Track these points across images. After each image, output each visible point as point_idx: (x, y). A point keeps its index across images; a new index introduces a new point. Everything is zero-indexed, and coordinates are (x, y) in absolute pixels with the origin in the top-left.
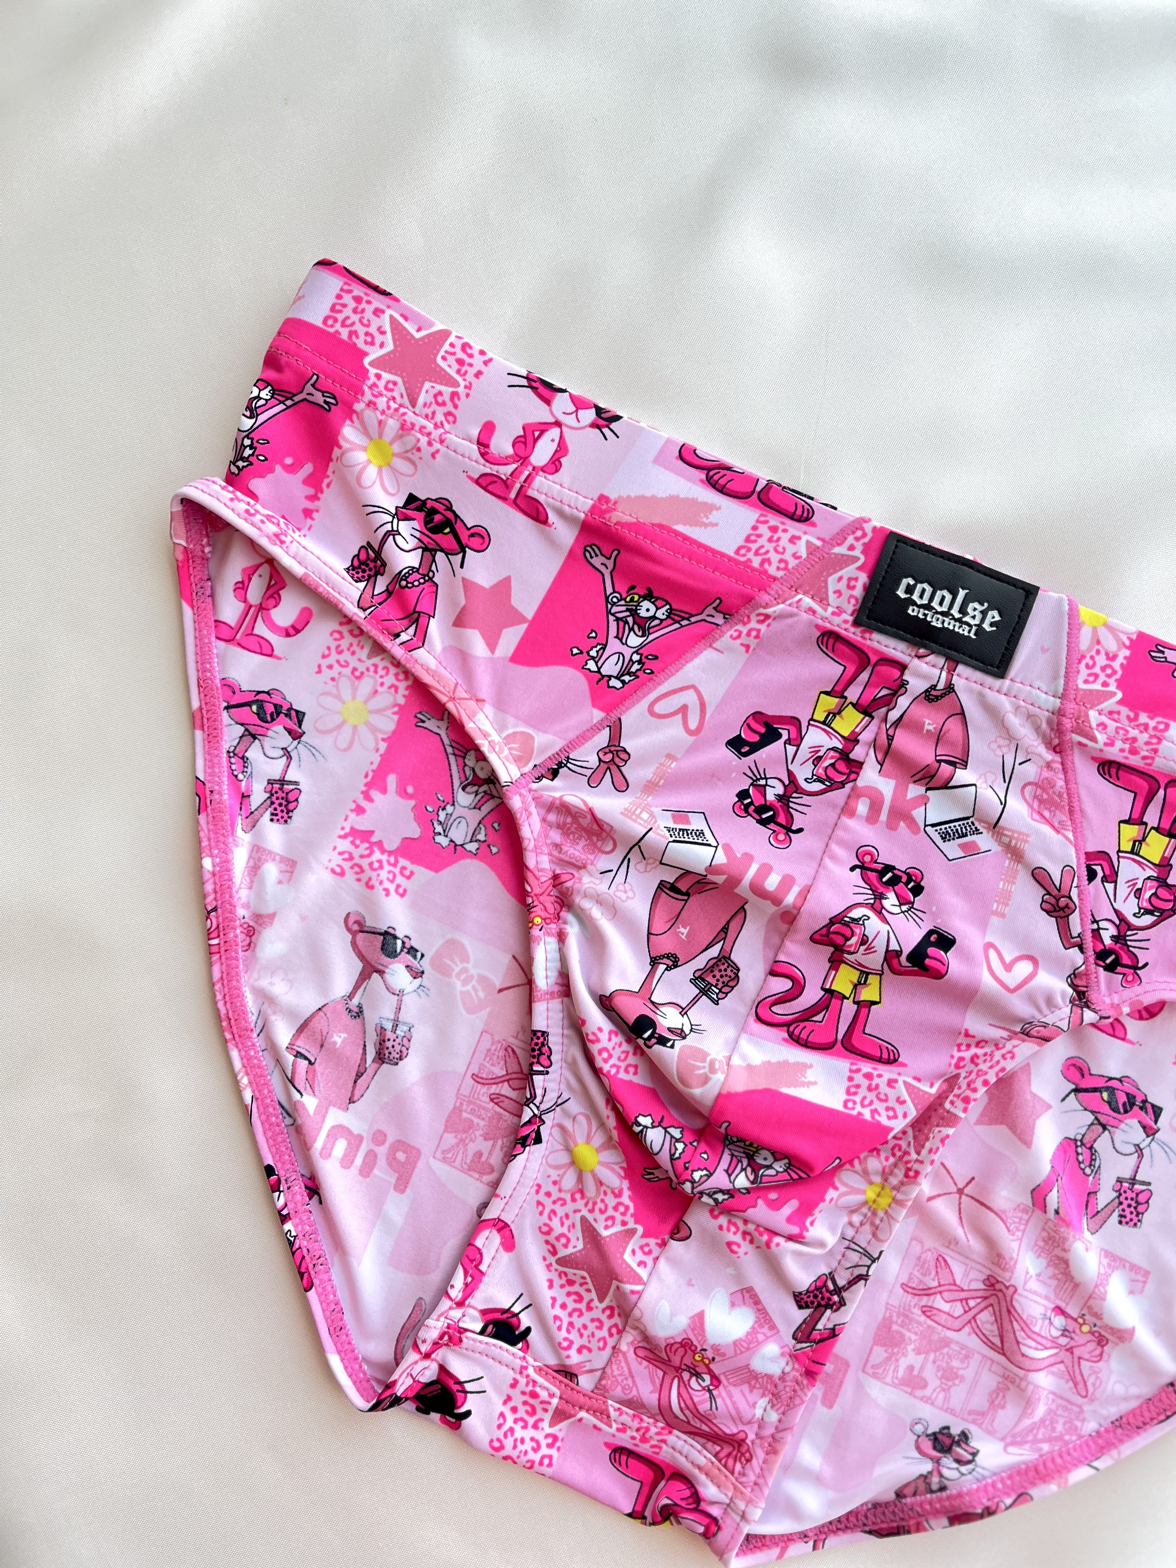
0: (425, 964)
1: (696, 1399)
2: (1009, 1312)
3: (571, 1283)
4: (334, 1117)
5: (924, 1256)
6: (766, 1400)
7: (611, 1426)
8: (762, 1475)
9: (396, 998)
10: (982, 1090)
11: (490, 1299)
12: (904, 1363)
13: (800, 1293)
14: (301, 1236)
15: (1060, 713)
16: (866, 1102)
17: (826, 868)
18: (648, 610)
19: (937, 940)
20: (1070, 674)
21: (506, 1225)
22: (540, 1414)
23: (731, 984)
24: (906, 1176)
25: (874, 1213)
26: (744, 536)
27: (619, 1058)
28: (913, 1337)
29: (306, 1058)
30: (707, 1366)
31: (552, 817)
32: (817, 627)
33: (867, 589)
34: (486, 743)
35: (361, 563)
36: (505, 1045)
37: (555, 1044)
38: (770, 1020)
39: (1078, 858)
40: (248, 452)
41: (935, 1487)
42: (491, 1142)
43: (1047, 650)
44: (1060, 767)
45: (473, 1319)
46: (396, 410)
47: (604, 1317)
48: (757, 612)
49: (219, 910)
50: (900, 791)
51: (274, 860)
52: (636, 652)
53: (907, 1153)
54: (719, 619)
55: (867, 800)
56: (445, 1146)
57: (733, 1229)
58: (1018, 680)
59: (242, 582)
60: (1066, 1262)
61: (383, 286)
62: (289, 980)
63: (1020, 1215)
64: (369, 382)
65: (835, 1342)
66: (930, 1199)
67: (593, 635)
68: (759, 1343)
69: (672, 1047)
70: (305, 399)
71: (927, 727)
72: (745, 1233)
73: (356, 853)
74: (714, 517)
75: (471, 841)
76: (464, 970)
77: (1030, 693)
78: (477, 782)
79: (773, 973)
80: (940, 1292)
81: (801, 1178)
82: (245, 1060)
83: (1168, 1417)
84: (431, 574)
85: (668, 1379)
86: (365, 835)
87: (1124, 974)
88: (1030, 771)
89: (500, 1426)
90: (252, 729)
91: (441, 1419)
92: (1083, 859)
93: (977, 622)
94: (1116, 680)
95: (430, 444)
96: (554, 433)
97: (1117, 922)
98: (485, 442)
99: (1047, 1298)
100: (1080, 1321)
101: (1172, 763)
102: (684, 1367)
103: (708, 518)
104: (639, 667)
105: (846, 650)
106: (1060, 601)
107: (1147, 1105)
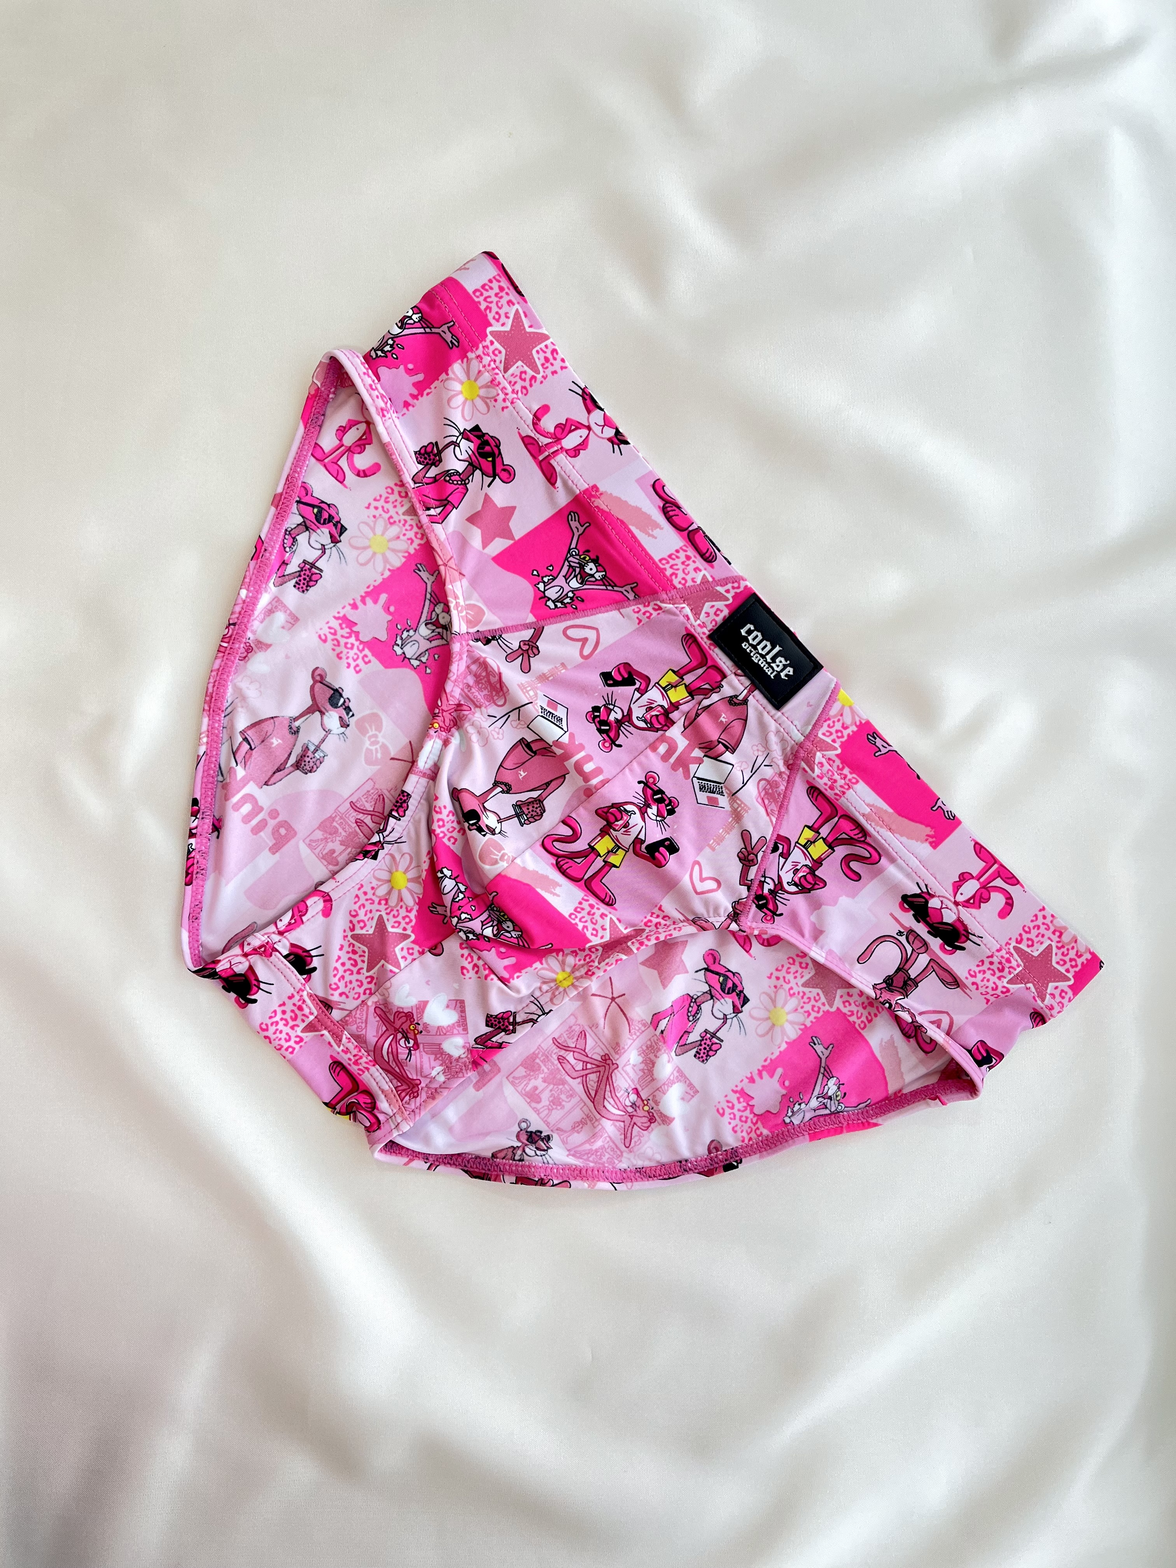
0: (352, 721)
1: (399, 1051)
2: (608, 1078)
3: (354, 952)
4: (251, 788)
5: (574, 1027)
6: (442, 1068)
7: (339, 1047)
8: (419, 1108)
9: (325, 733)
10: (653, 941)
11: (300, 940)
12: (533, 1083)
13: (491, 1016)
14: (197, 850)
15: (801, 745)
16: (583, 920)
17: (624, 774)
19: (669, 845)
20: (817, 725)
21: (331, 900)
22: (298, 1022)
23: (536, 818)
24: (586, 973)
25: (557, 988)
26: (669, 553)
27: (448, 830)
28: (546, 1070)
29: (249, 744)
30: (415, 1035)
31: (474, 668)
32: (686, 628)
33: (726, 621)
34: (454, 602)
35: (426, 452)
36: (380, 792)
37: (412, 805)
38: (549, 849)
39: (772, 835)
40: (388, 348)
41: (517, 1158)
42: (343, 847)
43: (811, 706)
44: (787, 778)
45: (284, 947)
46: (493, 369)
47: (365, 982)
49: (237, 626)
50: (689, 748)
51: (285, 612)
52: (572, 592)
53: (593, 961)
54: (631, 596)
55: (667, 746)
56: (312, 837)
57: (469, 959)
58: (786, 715)
59: (345, 428)
60: (653, 1064)
61: (520, 287)
62: (260, 691)
63: (640, 1026)
64: (485, 344)
65: (499, 1052)
66: (593, 995)
67: (551, 568)
68: (453, 1034)
69: (484, 835)
70: (439, 334)
71: (722, 719)
72: (475, 965)
73: (340, 632)
74: (656, 532)
75: (416, 659)
76: (375, 736)
77: (790, 726)
78: (437, 624)
79: (564, 822)
80: (574, 1052)
81: (524, 946)
82: (210, 727)
83: (670, 1178)
84: (467, 481)
85: (387, 1034)
86: (351, 624)
87: (766, 914)
88: (768, 773)
89: (271, 1017)
90: (308, 523)
91: (236, 999)
92: (774, 838)
93: (779, 669)
94: (841, 742)
95: (504, 400)
96: (584, 432)
97: (777, 883)
98: (539, 417)
99: (632, 1081)
100: (645, 1102)
101: (850, 805)
102: (400, 1030)
103: (652, 531)
104: (570, 601)
105: (696, 650)
106: (831, 681)
107: (742, 995)
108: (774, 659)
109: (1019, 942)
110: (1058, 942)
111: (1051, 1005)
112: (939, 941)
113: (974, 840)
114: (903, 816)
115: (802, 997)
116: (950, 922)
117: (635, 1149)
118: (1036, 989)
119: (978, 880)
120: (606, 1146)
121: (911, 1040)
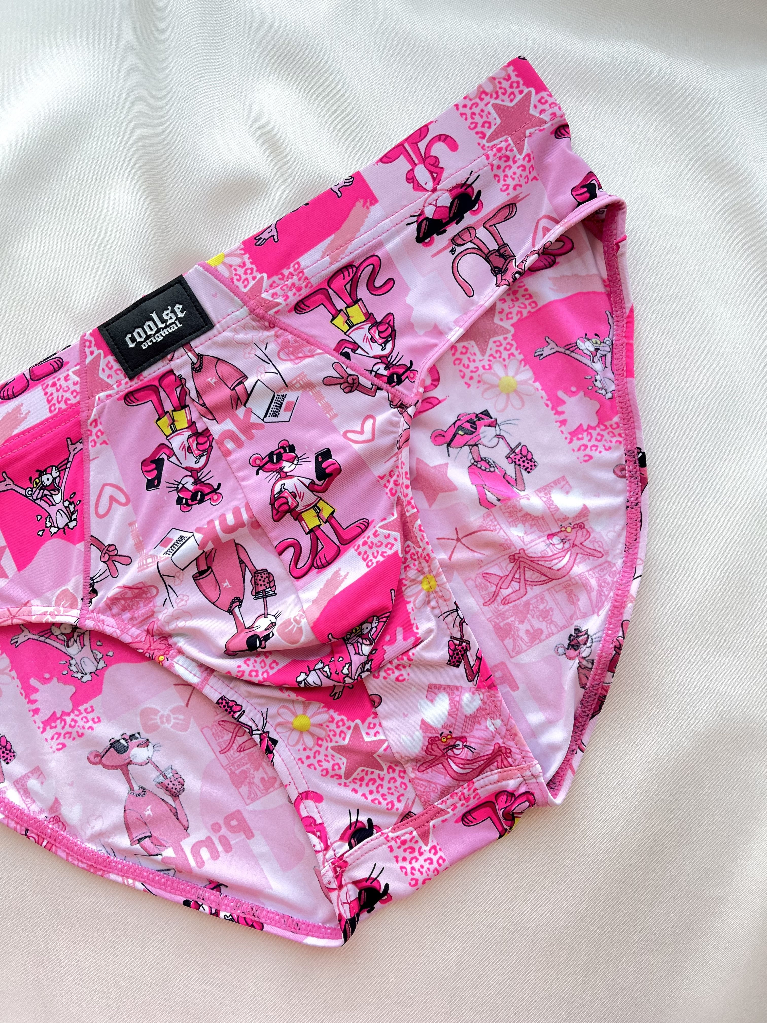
0: (144, 735)
1: (463, 757)
2: (532, 561)
3: (362, 779)
4: (187, 845)
5: (477, 583)
6: (489, 720)
7: (448, 813)
8: (522, 751)
9: (149, 764)
10: (409, 491)
11: (338, 830)
12: (522, 634)
13: (449, 661)
14: (233, 912)
15: (252, 311)
16: (375, 554)
17: (245, 487)
18: (48, 479)
19: (322, 458)
20: (236, 291)
21: (307, 792)
22: (416, 847)
23: (271, 579)
24: (427, 561)
25: (436, 592)
26: (46, 402)
27: (262, 667)
28: (513, 619)
29: (145, 838)
30: (452, 738)
31: (115, 610)
32: (119, 399)
33: (118, 360)
34: (49, 617)
36: (217, 723)
37: (233, 696)
38: (303, 573)
39: (333, 356)
41: (590, 666)
43: (216, 294)
44: (282, 331)
45: (341, 847)
47: (392, 775)
48: (88, 424)
49: (29, 828)
50: (235, 420)
51: (29, 777)
52: (64, 501)
53: (417, 552)
54: (79, 446)
55: (228, 440)
56: (246, 795)
57: (390, 672)
58: (220, 319)
60: (527, 514)
62: (99, 816)
63: (488, 519)
65: (484, 662)
67: (39, 517)
68: (459, 702)
69: (273, 635)
71: (212, 382)
72: (397, 667)
73: (59, 729)
74: (24, 410)
75: (98, 663)
76: (162, 717)
77: (231, 318)
78: (69, 636)
79: (280, 553)
80: (500, 588)
81: (388, 617)
82: (120, 873)
83: (641, 521)
85: (446, 764)
86: (53, 717)
87: (407, 377)
88: (273, 347)
89: (406, 874)
91: (382, 903)
92: (336, 354)
93: (174, 318)
94: (257, 271)
97: (380, 361)
99: (540, 537)
100: (563, 529)
101: (319, 275)
102: (445, 751)
103: (21, 414)
104: (73, 506)
105: (141, 393)
106: (196, 270)
107: (480, 415)
108: (163, 321)
109: (483, 136)
110: (491, 97)
111: (551, 115)
112: (467, 215)
113: (377, 162)
114: (341, 226)
115: (495, 358)
116: (451, 200)
117: (606, 547)
118: (532, 127)
119: (416, 165)
120: (597, 575)
121: (557, 261)
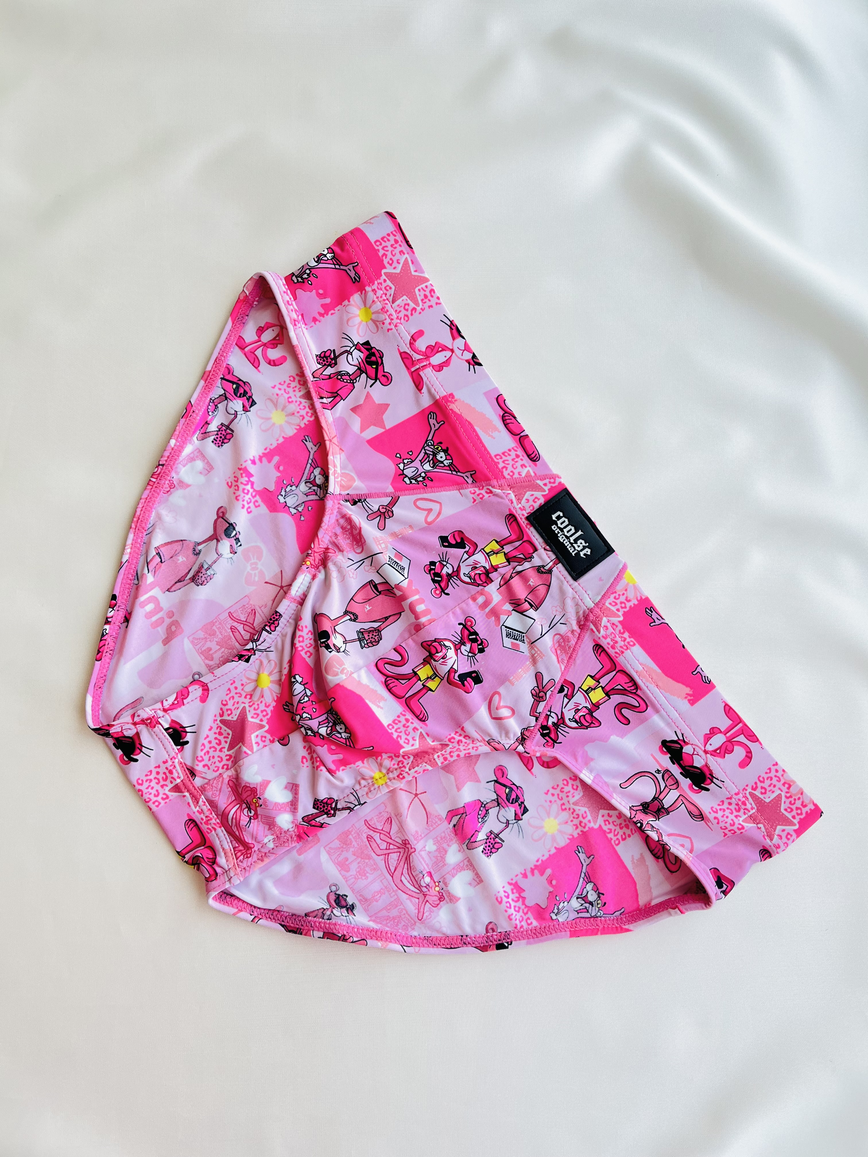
0: (240, 550)
1: (242, 818)
2: (406, 858)
3: (220, 734)
4: (156, 592)
5: (383, 814)
6: (272, 837)
7: (196, 807)
8: (250, 867)
9: (217, 556)
11: (179, 718)
12: (345, 855)
13: (318, 800)
14: (109, 635)
15: (591, 610)
16: (399, 730)
17: (447, 616)
19: (475, 676)
20: (605, 596)
21: (208, 689)
22: (168, 782)
23: (374, 643)
24: (398, 776)
25: (373, 785)
26: (503, 451)
27: (306, 645)
28: (356, 846)
29: (161, 558)
30: (256, 807)
31: (342, 521)
32: (510, 510)
33: (541, 507)
34: (332, 470)
35: (325, 356)
36: (253, 608)
37: (282, 623)
38: (381, 669)
39: (560, 679)
40: (305, 276)
41: (326, 917)
42: (221, 650)
43: (602, 580)
44: (578, 636)
45: (166, 721)
46: (384, 300)
47: (225, 758)
48: (488, 487)
49: (165, 467)
50: (501, 603)
51: (204, 461)
52: (425, 473)
54: (470, 480)
55: (485, 599)
56: (195, 636)
58: (582, 585)
59: (263, 328)
60: (445, 852)
61: (411, 243)
63: (437, 820)
64: (379, 281)
65: (320, 830)
66: (401, 790)
67: (411, 453)
68: (285, 811)
69: (330, 652)
70: (346, 270)
71: (530, 583)
73: (240, 480)
74: (495, 434)
75: (294, 508)
76: (256, 564)
77: (583, 594)
78: (314, 483)
79: (396, 650)
80: (381, 833)
81: (351, 746)
82: (134, 542)
83: (451, 948)
84: (355, 381)
85: (235, 803)
86: (249, 475)
87: (548, 741)
88: (563, 629)
89: (146, 775)
90: (228, 395)
91: (122, 756)
92: (563, 681)
93: (579, 549)
94: (624, 611)
95: (390, 324)
96: (448, 354)
97: (560, 718)
98: (415, 339)
99: (427, 865)
100: (437, 884)
101: (626, 662)
102: (245, 801)
103: (492, 433)
104: (422, 480)
105: (516, 527)
106: (620, 562)
107: (523, 805)
108: (576, 541)
110: (787, 792)
111: (778, 844)
112: (688, 781)
113: (724, 702)
114: (668, 677)
115: (573, 813)
116: (699, 766)
117: (427, 921)
118: (766, 829)
119: (725, 735)
120: (403, 916)
121: (660, 860)
